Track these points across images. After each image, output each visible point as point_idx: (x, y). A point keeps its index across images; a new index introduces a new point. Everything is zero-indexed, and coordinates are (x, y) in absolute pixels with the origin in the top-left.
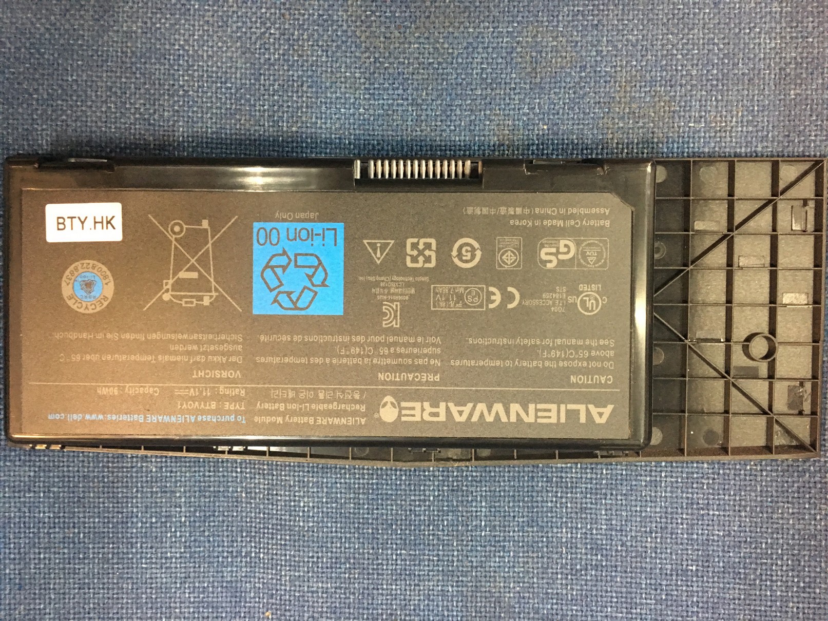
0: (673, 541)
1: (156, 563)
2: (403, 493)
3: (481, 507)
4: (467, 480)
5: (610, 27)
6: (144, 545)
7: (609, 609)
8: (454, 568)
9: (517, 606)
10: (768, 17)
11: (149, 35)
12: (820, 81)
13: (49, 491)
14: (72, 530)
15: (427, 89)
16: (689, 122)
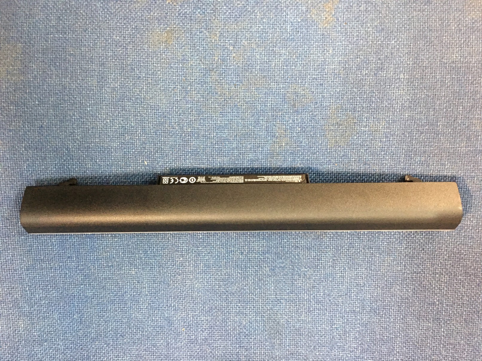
0: (350, 299)
1: (136, 311)
2: (239, 281)
3: (272, 286)
4: (265, 276)
5: (328, 85)
6: (131, 304)
7: (323, 326)
8: (260, 311)
9: (286, 325)
10: (398, 80)
11: (123, 89)
12: (419, 110)
13: (90, 284)
14: (101, 300)
15: (247, 112)
16: (361, 127)
